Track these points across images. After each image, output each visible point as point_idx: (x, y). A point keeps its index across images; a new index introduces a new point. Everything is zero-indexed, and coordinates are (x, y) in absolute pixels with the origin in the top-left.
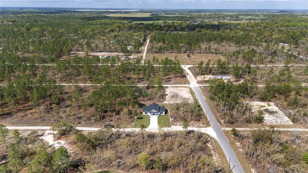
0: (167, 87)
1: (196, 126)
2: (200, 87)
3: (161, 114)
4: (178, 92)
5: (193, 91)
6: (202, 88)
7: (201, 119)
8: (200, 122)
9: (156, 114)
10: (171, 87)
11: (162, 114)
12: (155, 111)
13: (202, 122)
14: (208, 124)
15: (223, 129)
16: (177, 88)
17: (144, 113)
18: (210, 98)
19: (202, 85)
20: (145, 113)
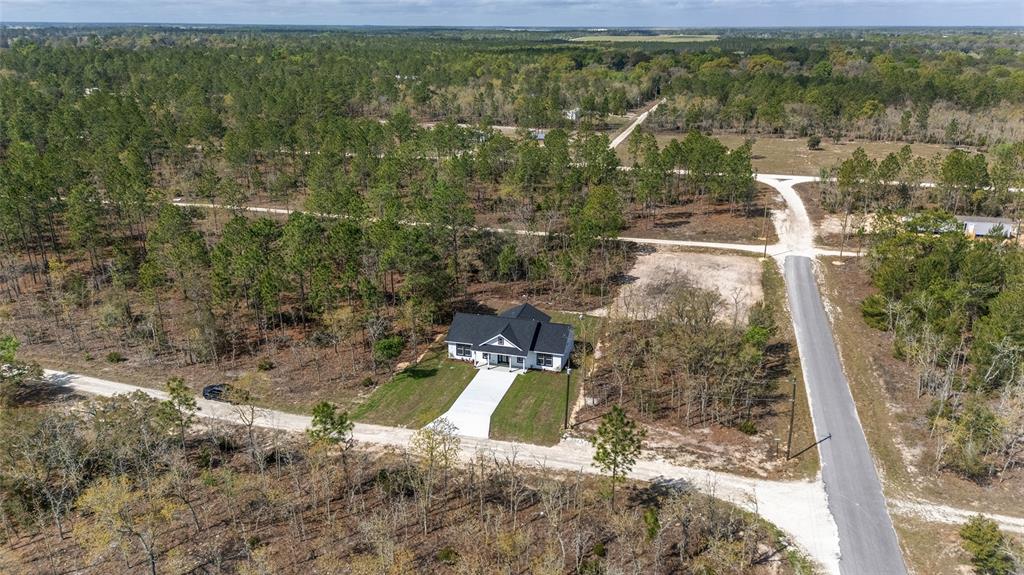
0: (652, 249)
1: (717, 462)
2: (826, 261)
3: (539, 362)
4: (695, 271)
5: (777, 273)
6: (838, 263)
7: (770, 420)
8: (755, 438)
9: (513, 358)
10: (672, 249)
11: (550, 363)
12: (507, 344)
13: (769, 440)
14: (798, 461)
15: (904, 507)
16: (702, 255)
17: (452, 349)
18: (866, 314)
19: (838, 253)
20: (458, 352)
